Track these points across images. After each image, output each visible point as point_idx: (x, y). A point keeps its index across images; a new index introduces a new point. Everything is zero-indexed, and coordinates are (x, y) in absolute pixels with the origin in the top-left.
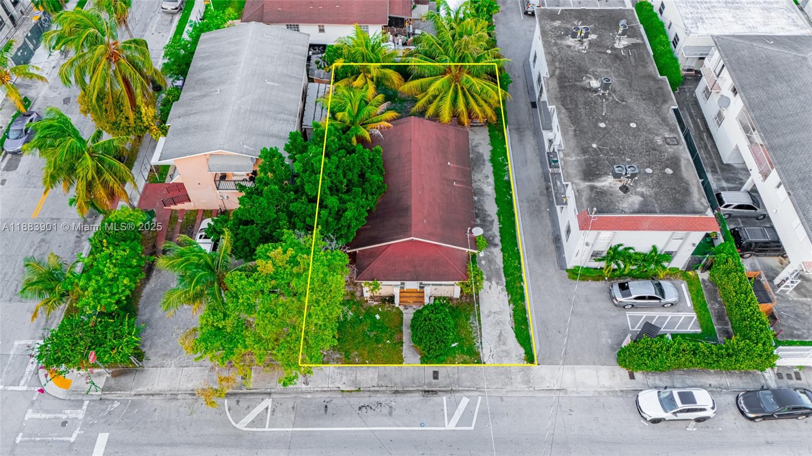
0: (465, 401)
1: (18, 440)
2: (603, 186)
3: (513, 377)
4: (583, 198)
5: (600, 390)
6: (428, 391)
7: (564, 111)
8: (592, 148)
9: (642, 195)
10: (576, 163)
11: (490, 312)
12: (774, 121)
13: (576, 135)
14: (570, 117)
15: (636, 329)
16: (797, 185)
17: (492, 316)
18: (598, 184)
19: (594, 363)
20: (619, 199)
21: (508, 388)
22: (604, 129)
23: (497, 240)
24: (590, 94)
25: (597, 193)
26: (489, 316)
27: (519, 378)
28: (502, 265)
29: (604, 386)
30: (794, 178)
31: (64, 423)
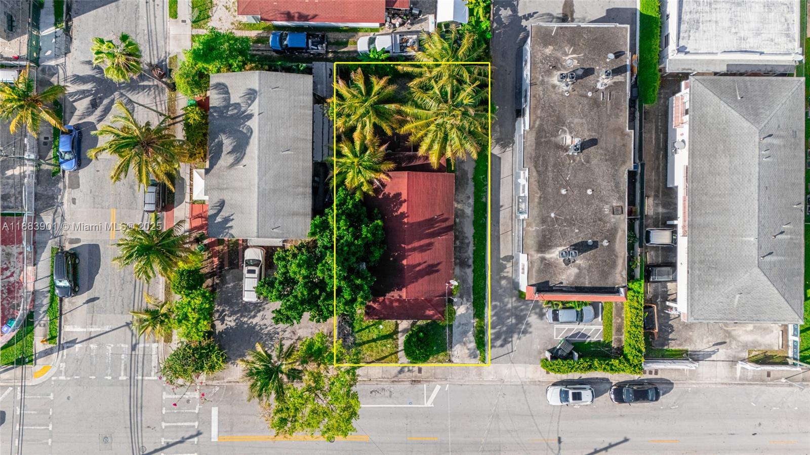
0: (438, 387)
1: (164, 412)
2: (551, 258)
3: (470, 372)
4: (534, 269)
5: (525, 380)
6: (415, 381)
7: (535, 174)
8: (550, 217)
9: (579, 267)
10: (535, 234)
11: (460, 324)
12: (704, 198)
13: (539, 203)
14: (539, 182)
15: (558, 338)
16: (697, 265)
17: (461, 327)
18: (547, 256)
19: (525, 363)
20: (560, 271)
21: (467, 379)
22: (565, 196)
23: (471, 262)
24: (561, 153)
25: (545, 264)
26: (459, 327)
27: (474, 372)
28: (472, 285)
29: (529, 378)
30: (697, 259)
31: (188, 401)
